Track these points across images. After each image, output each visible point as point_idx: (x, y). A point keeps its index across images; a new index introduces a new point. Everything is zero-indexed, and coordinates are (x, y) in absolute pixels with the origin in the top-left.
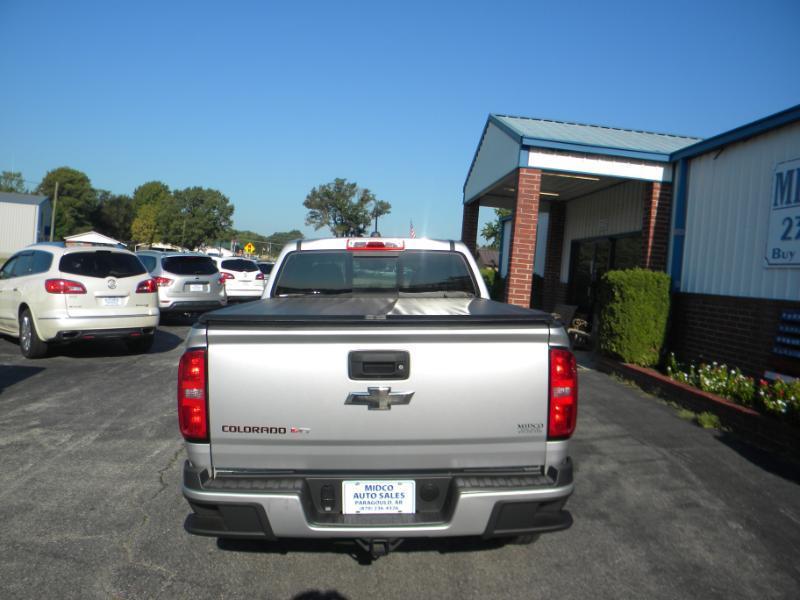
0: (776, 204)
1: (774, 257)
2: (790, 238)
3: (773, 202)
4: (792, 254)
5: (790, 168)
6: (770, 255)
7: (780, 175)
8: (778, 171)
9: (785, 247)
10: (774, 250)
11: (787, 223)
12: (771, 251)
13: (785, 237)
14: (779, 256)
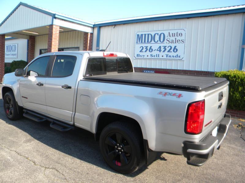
0: (137, 42)
1: (137, 56)
2: (143, 52)
3: (136, 42)
4: (144, 56)
5: (142, 34)
6: (136, 56)
7: (138, 35)
8: (138, 34)
9: (141, 54)
10: (137, 55)
11: (142, 48)
12: (136, 55)
13: (141, 51)
14: (139, 56)
